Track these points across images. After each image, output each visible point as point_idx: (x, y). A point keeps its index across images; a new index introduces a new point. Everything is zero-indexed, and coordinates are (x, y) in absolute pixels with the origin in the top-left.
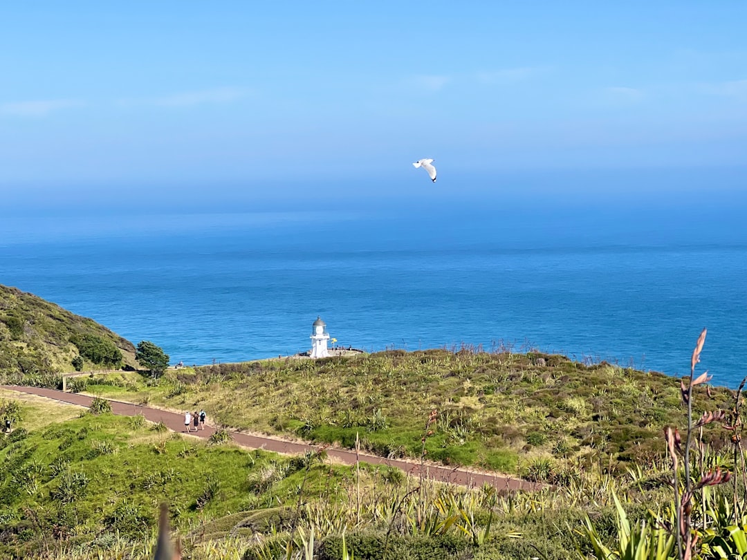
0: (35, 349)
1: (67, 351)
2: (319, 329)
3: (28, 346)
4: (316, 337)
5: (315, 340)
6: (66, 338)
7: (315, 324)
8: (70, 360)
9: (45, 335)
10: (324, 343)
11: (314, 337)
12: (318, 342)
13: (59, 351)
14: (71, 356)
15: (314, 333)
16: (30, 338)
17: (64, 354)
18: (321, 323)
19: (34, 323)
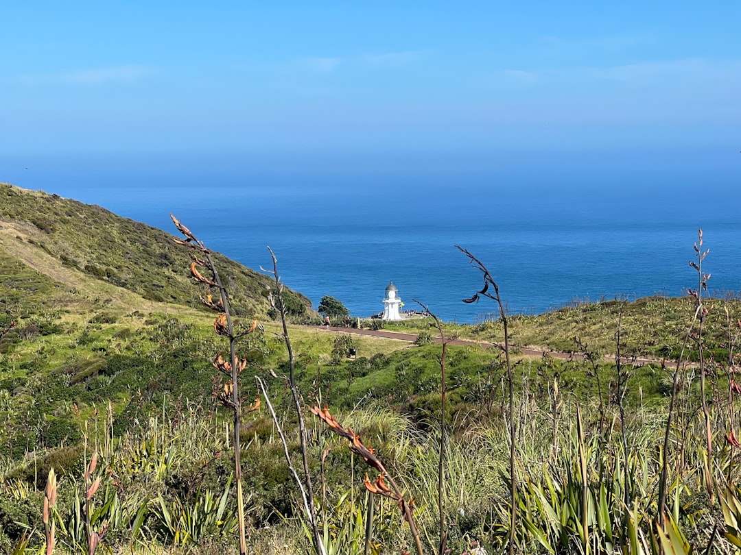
0: (240, 301)
1: (262, 303)
2: (392, 294)
3: (234, 298)
4: (389, 301)
5: (388, 304)
6: (260, 292)
7: (387, 289)
8: (266, 311)
9: (244, 289)
10: (396, 306)
11: (387, 301)
12: (390, 305)
13: (256, 303)
14: (266, 308)
15: (387, 298)
16: (234, 291)
17: (260, 306)
18: (393, 288)
19: (233, 279)
